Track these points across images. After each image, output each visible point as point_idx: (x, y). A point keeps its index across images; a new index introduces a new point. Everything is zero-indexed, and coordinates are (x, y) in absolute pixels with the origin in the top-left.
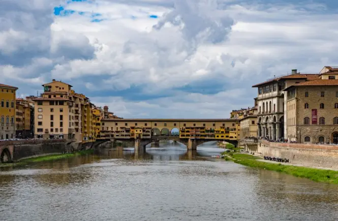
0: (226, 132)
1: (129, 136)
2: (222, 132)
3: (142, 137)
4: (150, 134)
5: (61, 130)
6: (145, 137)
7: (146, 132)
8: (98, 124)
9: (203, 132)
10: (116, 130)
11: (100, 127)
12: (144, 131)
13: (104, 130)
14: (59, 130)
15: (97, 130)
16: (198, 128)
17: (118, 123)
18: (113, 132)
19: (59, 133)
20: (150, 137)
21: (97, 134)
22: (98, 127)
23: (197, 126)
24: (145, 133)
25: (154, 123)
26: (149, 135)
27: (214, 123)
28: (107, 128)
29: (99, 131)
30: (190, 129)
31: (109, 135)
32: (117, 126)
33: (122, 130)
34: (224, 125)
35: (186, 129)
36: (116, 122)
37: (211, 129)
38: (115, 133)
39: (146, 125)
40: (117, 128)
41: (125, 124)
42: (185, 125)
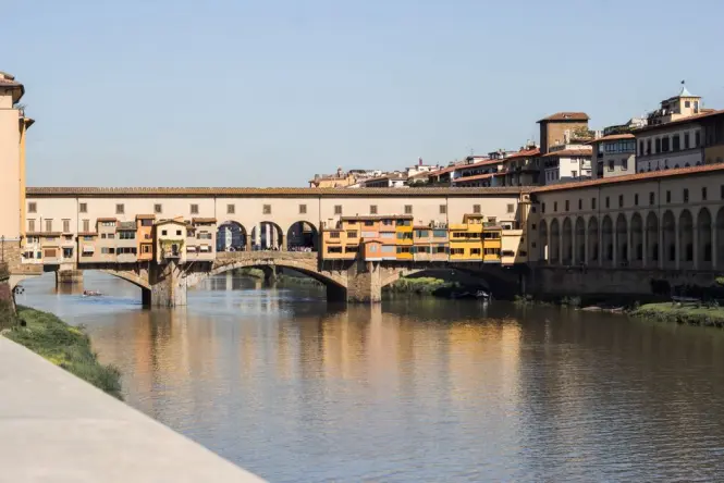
0: (487, 236)
1: (134, 251)
3: (185, 257)
4: (212, 243)
7: (200, 237)
9: (406, 236)
10: (81, 230)
12: (190, 232)
13: (37, 230)
16: (386, 220)
17: (90, 202)
18: (69, 237)
20: (211, 257)
23: (381, 213)
24: (195, 242)
25: (224, 203)
26: (210, 250)
27: (442, 201)
28: (49, 222)
30: (357, 226)
31: (55, 251)
32: (83, 216)
33: (103, 229)
34: (477, 208)
35: (346, 226)
36: (82, 200)
37: (433, 222)
38: (77, 240)
39: (194, 209)
40: (86, 223)
41: (114, 209)
42: (338, 210)
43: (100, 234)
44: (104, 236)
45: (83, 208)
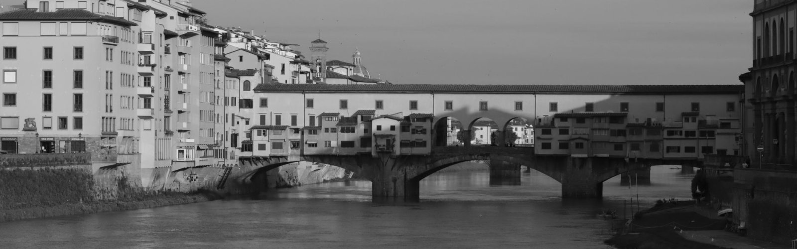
0: (703, 134)
1: (352, 144)
2: (690, 134)
3: (397, 150)
4: (427, 138)
5: (78, 123)
6: (407, 151)
7: (414, 132)
8: (248, 104)
9: (621, 133)
10: (308, 124)
11: (254, 114)
12: (405, 127)
13: (268, 123)
14: (70, 123)
15: (243, 122)
16: (600, 118)
17: (316, 97)
18: (297, 131)
19: (71, 132)
20: (426, 151)
21: (242, 138)
22: (246, 112)
23: (597, 110)
24: (409, 136)
25: (442, 98)
26: (423, 144)
27: (659, 99)
28: (278, 118)
29: (247, 128)
30: (569, 123)
31: (281, 143)
32: (310, 111)
33: (326, 124)
34: (695, 106)
35: (558, 123)
36: (309, 96)
37: (649, 120)
38: (303, 134)
39: (414, 105)
40: (312, 119)
41: (338, 104)
42: (554, 106)
43: (323, 127)
44: (327, 130)
45: (310, 103)
